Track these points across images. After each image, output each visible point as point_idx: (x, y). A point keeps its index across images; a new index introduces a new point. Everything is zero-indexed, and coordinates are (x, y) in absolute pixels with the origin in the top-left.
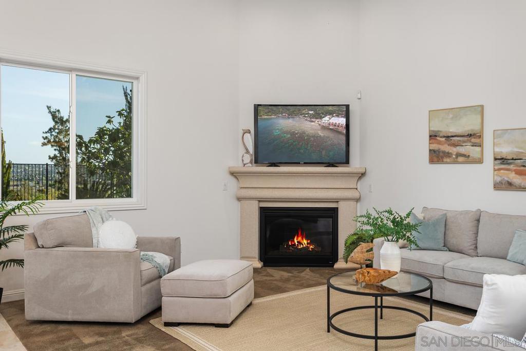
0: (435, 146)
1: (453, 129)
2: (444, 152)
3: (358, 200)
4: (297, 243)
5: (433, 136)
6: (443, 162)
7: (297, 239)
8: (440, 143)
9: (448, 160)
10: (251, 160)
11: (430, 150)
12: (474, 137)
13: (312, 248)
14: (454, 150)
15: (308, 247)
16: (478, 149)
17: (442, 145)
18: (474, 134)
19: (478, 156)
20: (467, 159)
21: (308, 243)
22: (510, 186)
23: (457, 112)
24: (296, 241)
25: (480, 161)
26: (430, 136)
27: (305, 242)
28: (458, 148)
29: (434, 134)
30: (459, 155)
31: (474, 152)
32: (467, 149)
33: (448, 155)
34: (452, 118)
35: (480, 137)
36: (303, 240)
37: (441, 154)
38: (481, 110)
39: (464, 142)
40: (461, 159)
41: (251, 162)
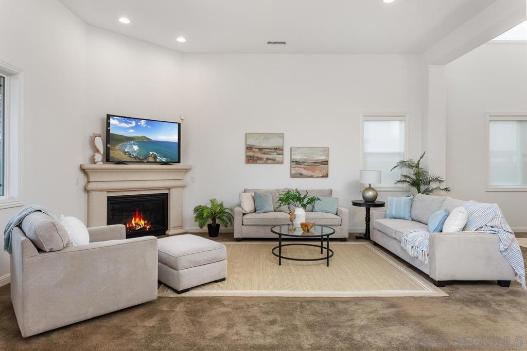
0: (250, 154)
1: (264, 145)
2: (257, 157)
3: (183, 187)
4: (134, 225)
5: (249, 148)
6: (257, 163)
7: (135, 220)
8: (254, 152)
9: (261, 162)
10: (103, 159)
11: (247, 156)
12: (278, 150)
13: (148, 228)
14: (265, 156)
15: (145, 228)
16: (281, 156)
17: (256, 153)
18: (279, 149)
19: (280, 160)
20: (274, 161)
21: (145, 224)
22: (301, 175)
23: (267, 136)
24: (133, 223)
25: (282, 163)
26: (247, 148)
27: (142, 222)
28: (267, 155)
29: (250, 146)
30: (267, 159)
31: (278, 158)
32: (274, 156)
33: (260, 159)
34: (263, 139)
35: (282, 150)
36: (140, 221)
37: (256, 159)
38: (281, 136)
39: (272, 152)
40: (269, 161)
41: (102, 161)
